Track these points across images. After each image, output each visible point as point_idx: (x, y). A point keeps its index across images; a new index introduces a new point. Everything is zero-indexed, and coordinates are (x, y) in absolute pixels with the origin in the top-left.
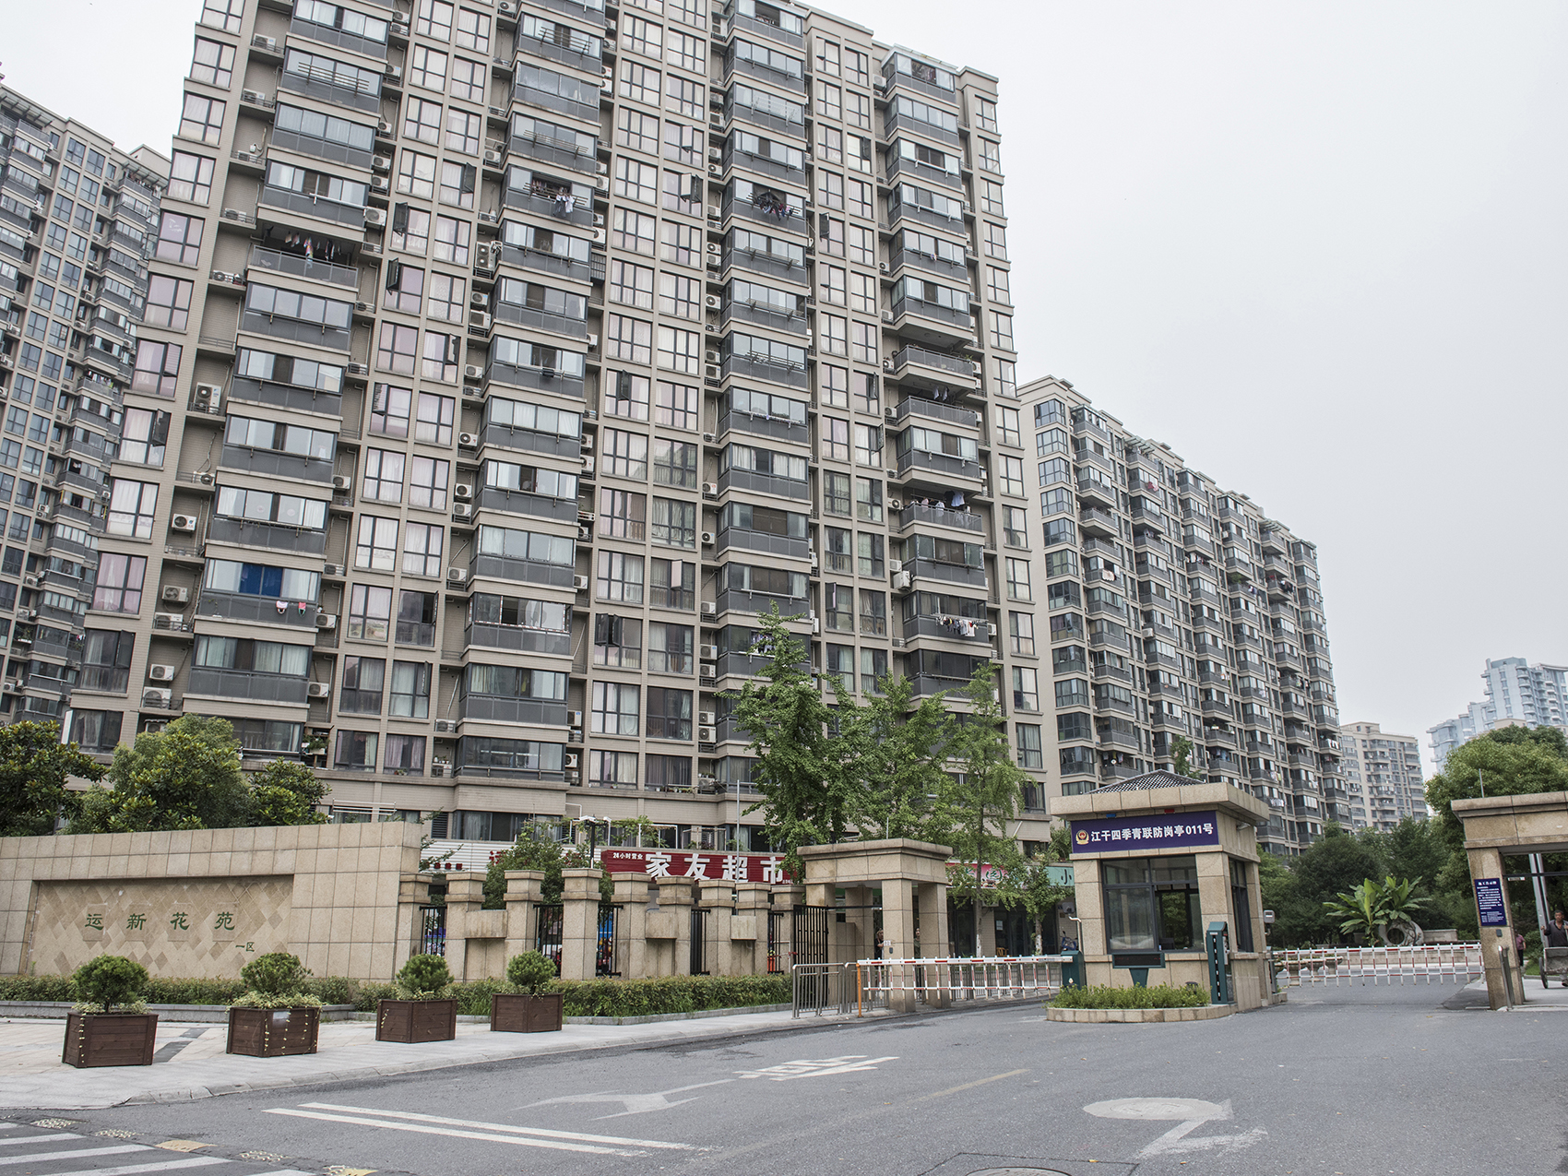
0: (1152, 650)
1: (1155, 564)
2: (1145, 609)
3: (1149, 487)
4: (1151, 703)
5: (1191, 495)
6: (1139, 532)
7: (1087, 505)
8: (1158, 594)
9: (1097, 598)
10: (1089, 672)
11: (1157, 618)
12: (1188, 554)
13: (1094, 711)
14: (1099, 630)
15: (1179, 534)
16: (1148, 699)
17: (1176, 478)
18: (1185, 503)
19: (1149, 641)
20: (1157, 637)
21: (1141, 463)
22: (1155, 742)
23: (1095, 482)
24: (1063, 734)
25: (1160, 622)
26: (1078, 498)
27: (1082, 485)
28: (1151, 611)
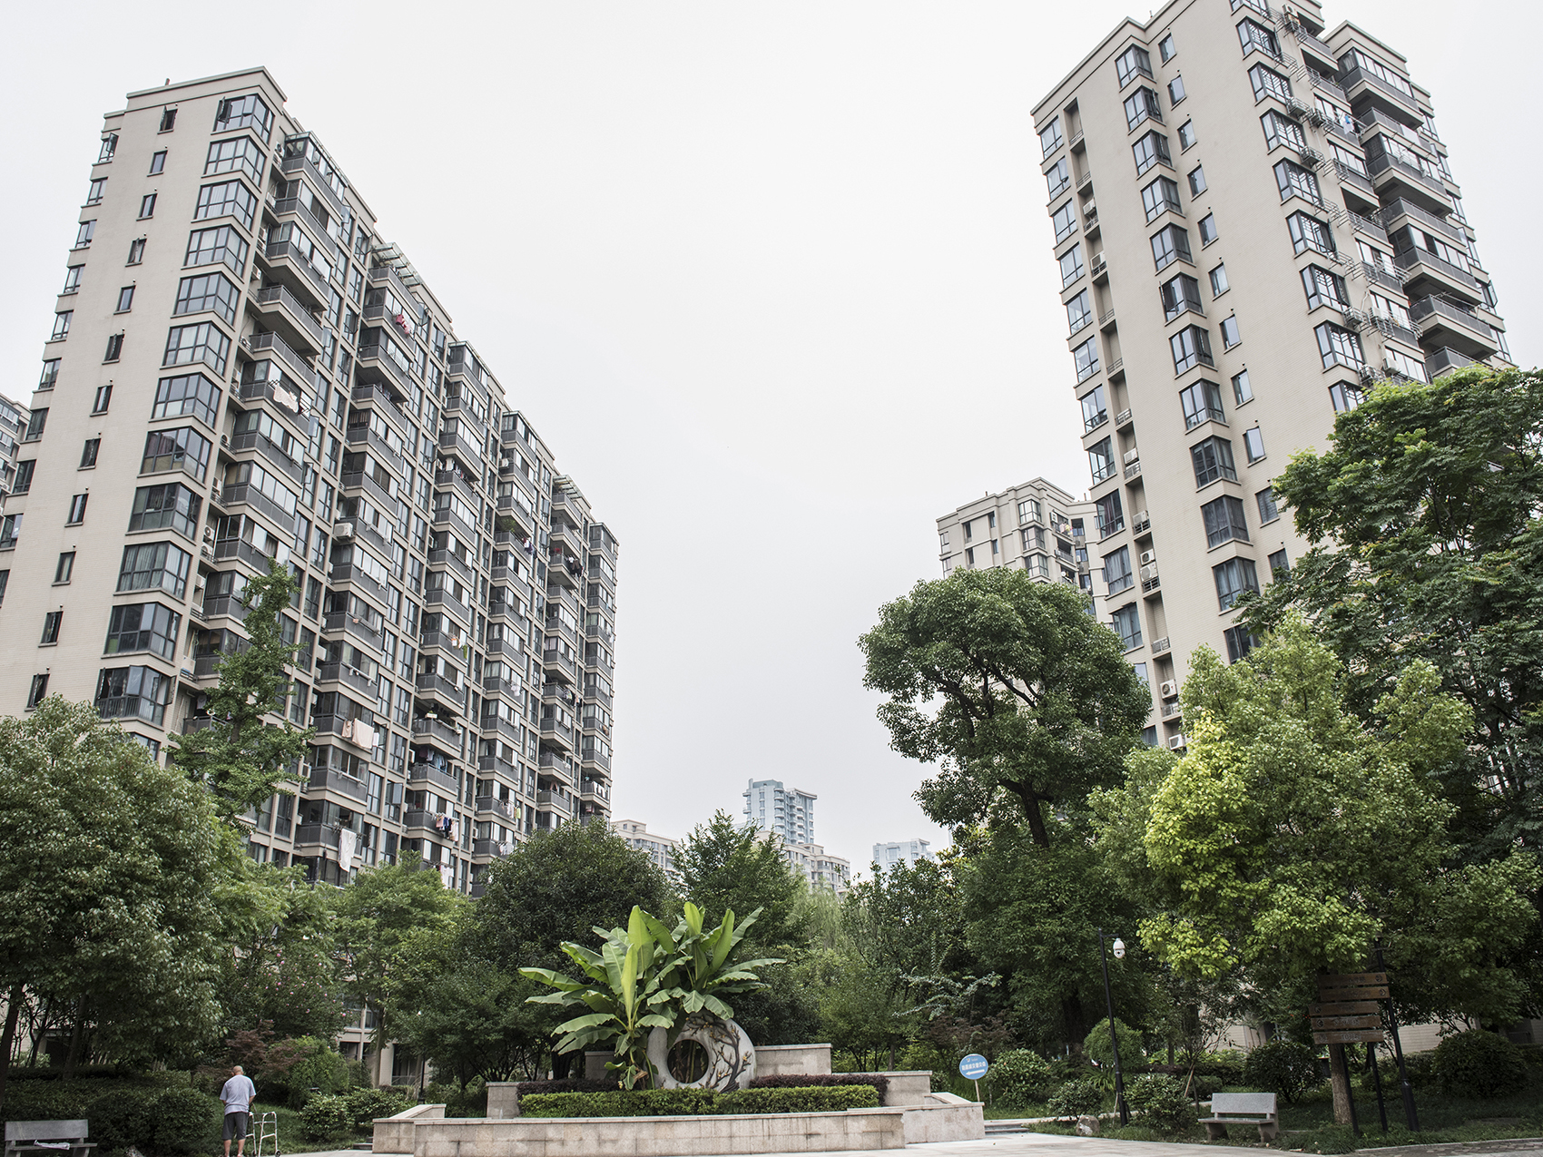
0: (345, 559)
1: (381, 433)
2: (348, 495)
3: (397, 323)
4: (323, 643)
5: (464, 378)
6: (367, 379)
7: (273, 279)
8: (375, 479)
9: (252, 427)
10: (200, 543)
11: (366, 514)
12: (443, 459)
13: (194, 612)
14: (242, 479)
15: (434, 423)
16: (319, 634)
17: (448, 351)
18: (453, 388)
19: (342, 546)
20: (357, 540)
21: (390, 283)
22: (316, 710)
23: (299, 253)
24: (115, 643)
25: (369, 518)
26: (258, 261)
27: (274, 248)
28: (357, 499)
